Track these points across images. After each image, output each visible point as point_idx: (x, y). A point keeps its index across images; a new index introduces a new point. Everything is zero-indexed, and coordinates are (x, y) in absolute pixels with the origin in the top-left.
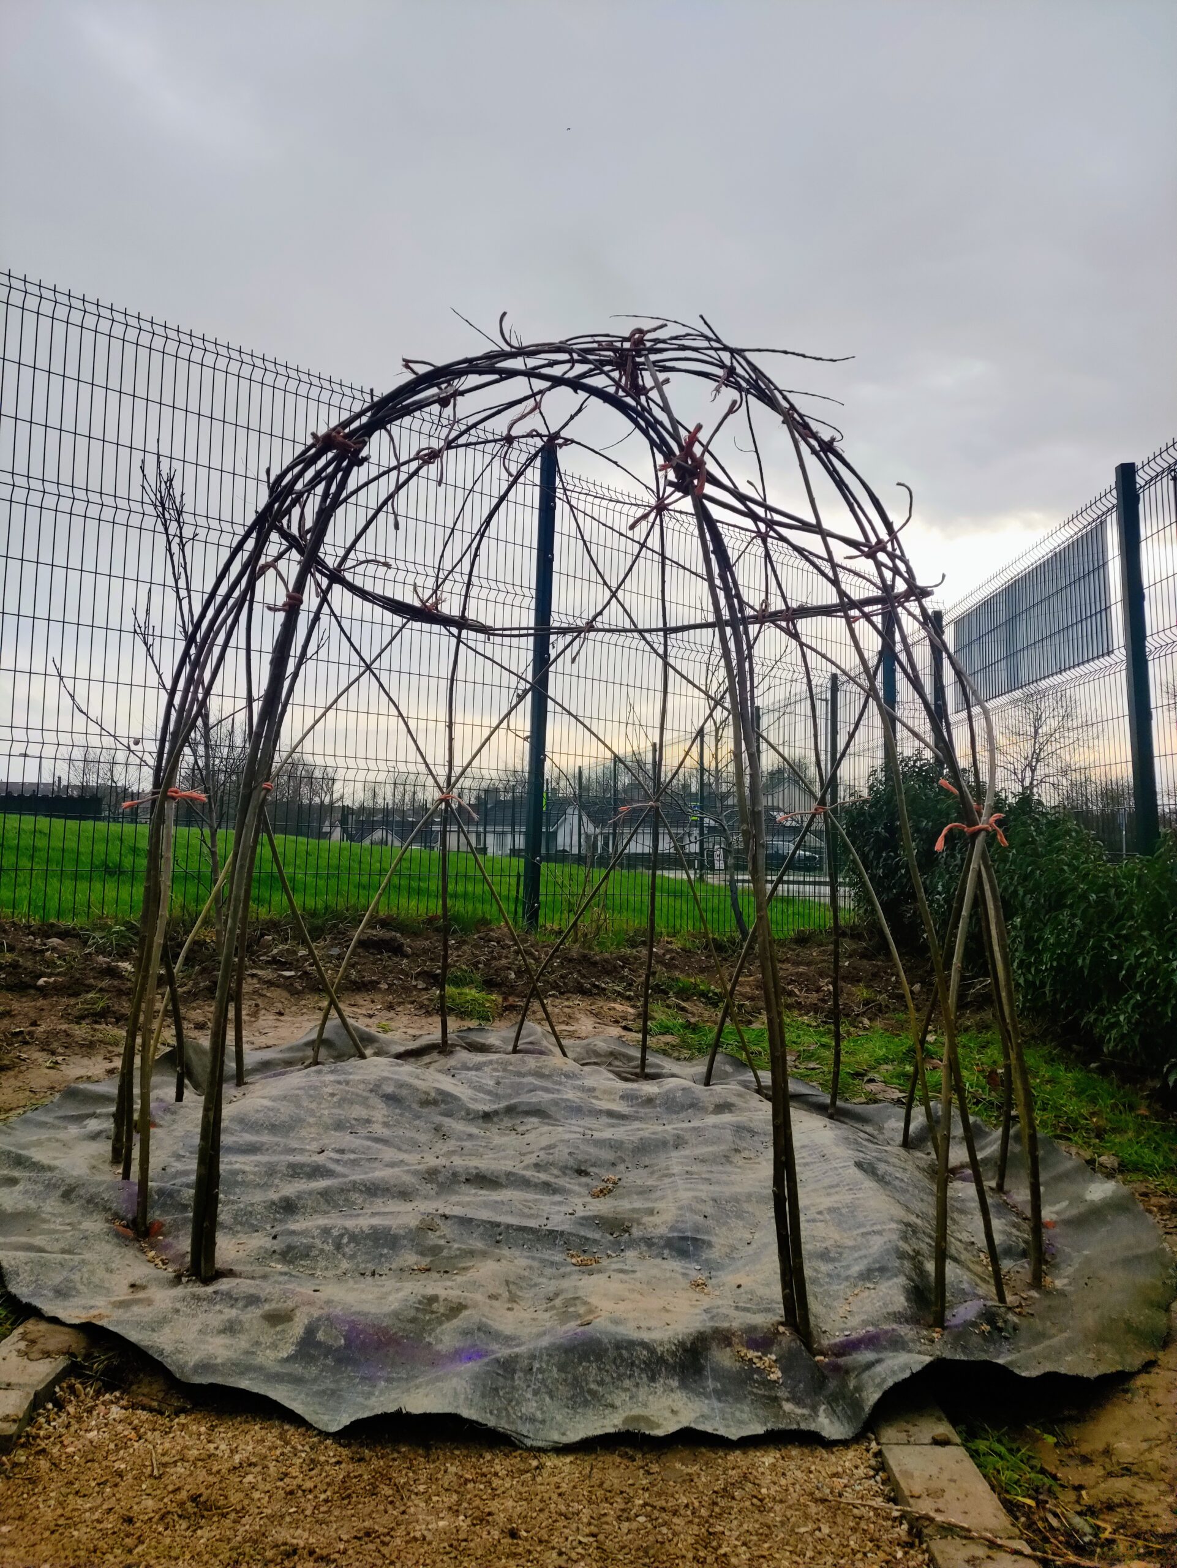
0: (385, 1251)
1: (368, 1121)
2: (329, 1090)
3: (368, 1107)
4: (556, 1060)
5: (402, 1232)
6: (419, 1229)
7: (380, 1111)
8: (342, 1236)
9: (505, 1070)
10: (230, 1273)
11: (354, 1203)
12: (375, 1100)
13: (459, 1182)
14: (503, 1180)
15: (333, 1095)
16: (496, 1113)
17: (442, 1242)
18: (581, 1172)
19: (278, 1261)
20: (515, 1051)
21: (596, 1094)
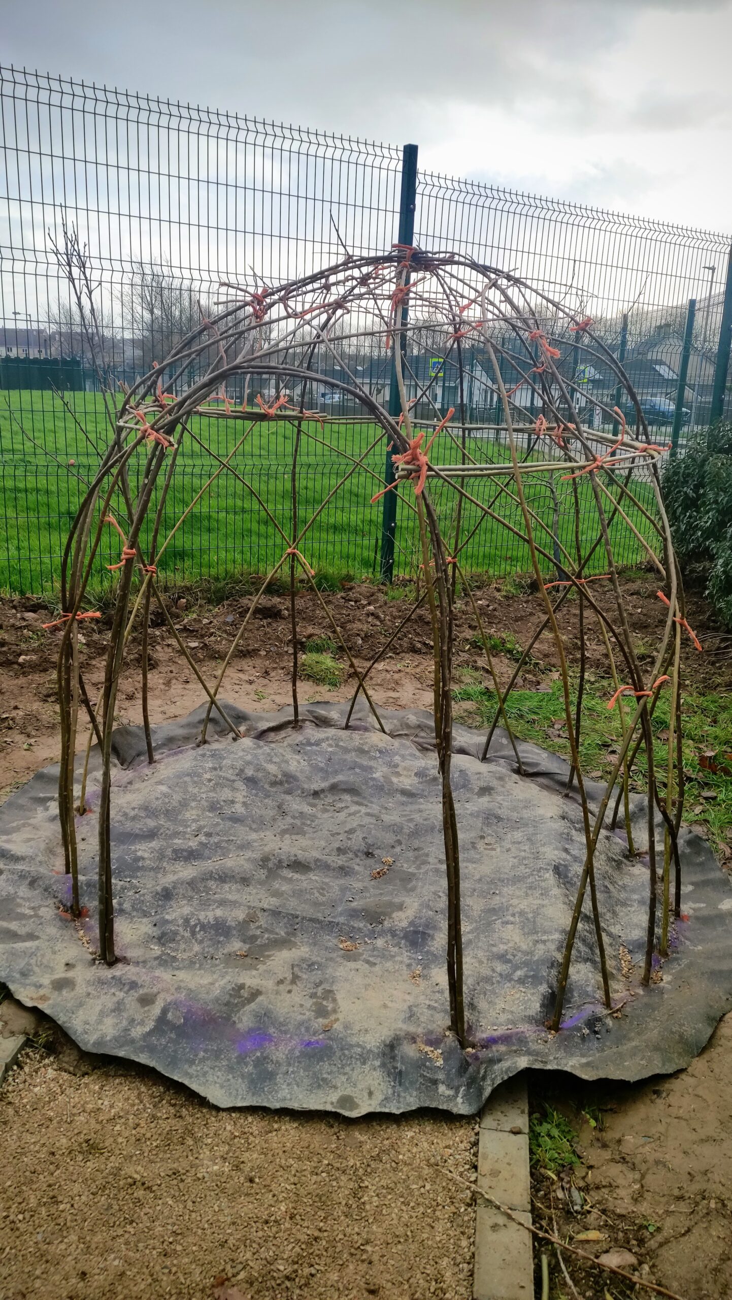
1: (233, 802)
3: (234, 789)
4: (377, 739)
5: (233, 924)
6: (244, 921)
7: (241, 794)
8: (196, 926)
9: (337, 746)
10: (124, 960)
11: (210, 889)
12: (240, 785)
13: (283, 867)
14: (313, 866)
15: (210, 780)
16: (323, 791)
17: (258, 932)
18: (369, 854)
19: (155, 944)
20: (347, 727)
21: (399, 769)
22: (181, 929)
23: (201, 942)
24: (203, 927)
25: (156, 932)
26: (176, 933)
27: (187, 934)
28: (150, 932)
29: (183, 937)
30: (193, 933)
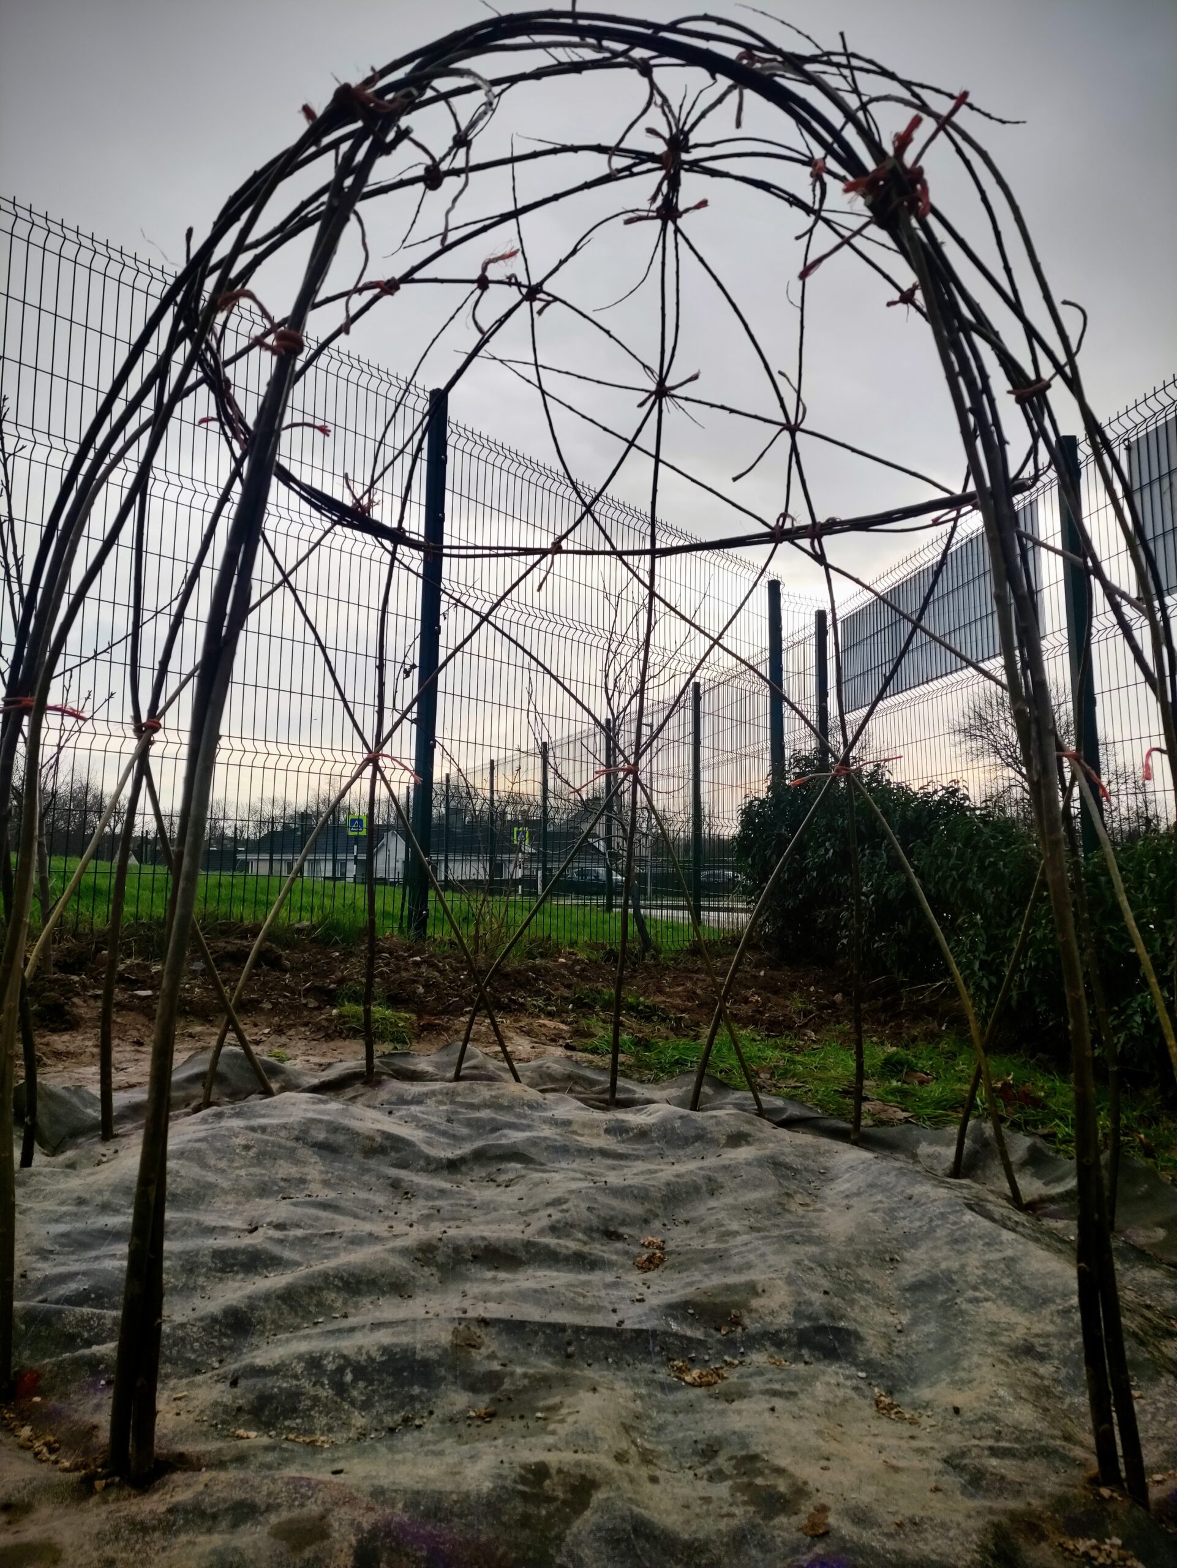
0: (416, 1390)
1: (303, 1181)
2: (240, 1141)
3: (297, 1162)
4: (513, 1089)
5: (432, 1354)
6: (456, 1347)
7: (314, 1168)
8: (340, 1370)
9: (453, 1102)
10: (183, 1463)
11: (332, 1308)
12: (304, 1152)
13: (466, 1261)
14: (523, 1256)
15: (247, 1148)
16: (463, 1160)
17: (496, 1366)
18: (612, 1235)
19: (248, 1426)
20: (458, 1078)
21: (575, 1127)
22: (306, 1384)
23: (366, 1406)
24: (360, 1372)
25: (241, 1396)
26: (296, 1395)
27: (325, 1392)
28: (227, 1399)
29: (316, 1399)
30: (341, 1389)
